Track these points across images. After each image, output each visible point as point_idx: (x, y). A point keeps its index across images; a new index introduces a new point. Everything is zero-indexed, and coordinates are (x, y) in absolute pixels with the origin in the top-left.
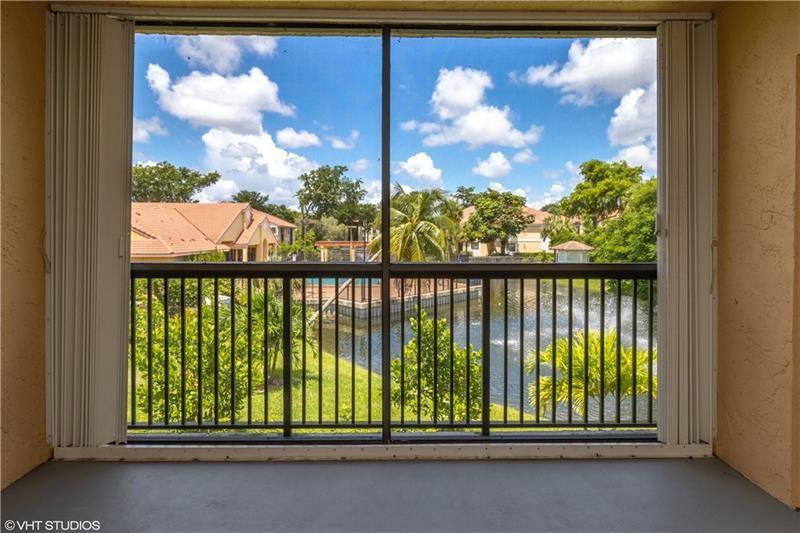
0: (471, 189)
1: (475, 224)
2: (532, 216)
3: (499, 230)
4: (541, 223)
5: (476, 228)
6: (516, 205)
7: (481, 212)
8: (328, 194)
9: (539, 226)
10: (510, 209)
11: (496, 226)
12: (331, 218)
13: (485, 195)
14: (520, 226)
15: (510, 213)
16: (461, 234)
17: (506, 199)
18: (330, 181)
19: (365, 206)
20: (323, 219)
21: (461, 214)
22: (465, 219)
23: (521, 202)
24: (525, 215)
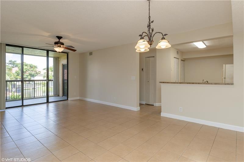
0: (15, 61)
1: (18, 74)
2: (40, 72)
3: (28, 76)
4: (43, 74)
6: (34, 68)
9: (42, 74)
10: (32, 69)
11: (27, 74)
14: (36, 74)
15: (32, 71)
17: (31, 66)
22: (14, 72)
23: (36, 67)
24: (37, 71)
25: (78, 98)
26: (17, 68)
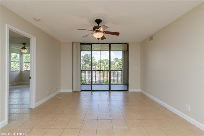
0: (117, 58)
5: (118, 67)
7: (119, 63)
8: (88, 60)
12: (88, 64)
13: (120, 60)
16: (115, 68)
18: (88, 57)
19: (95, 62)
20: (86, 65)
21: (115, 64)
22: (116, 65)
25: (139, 90)
26: (117, 62)
